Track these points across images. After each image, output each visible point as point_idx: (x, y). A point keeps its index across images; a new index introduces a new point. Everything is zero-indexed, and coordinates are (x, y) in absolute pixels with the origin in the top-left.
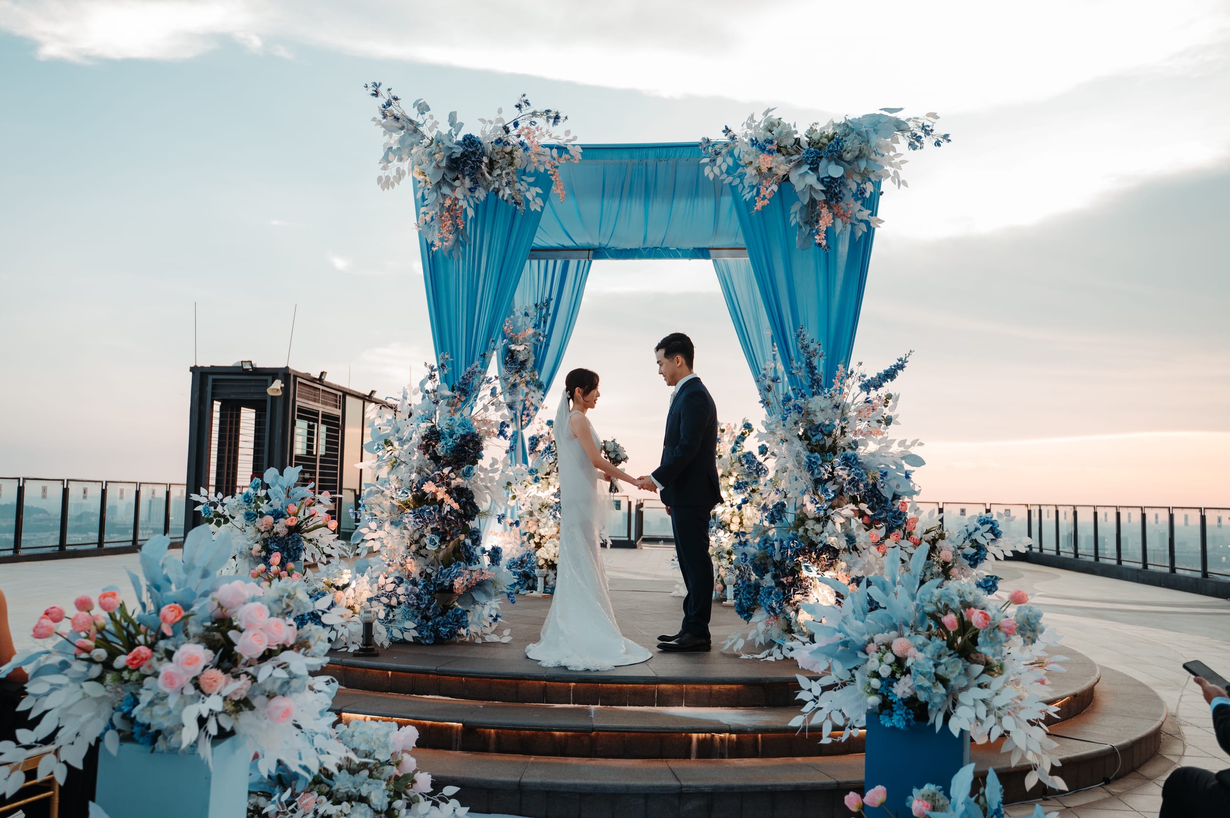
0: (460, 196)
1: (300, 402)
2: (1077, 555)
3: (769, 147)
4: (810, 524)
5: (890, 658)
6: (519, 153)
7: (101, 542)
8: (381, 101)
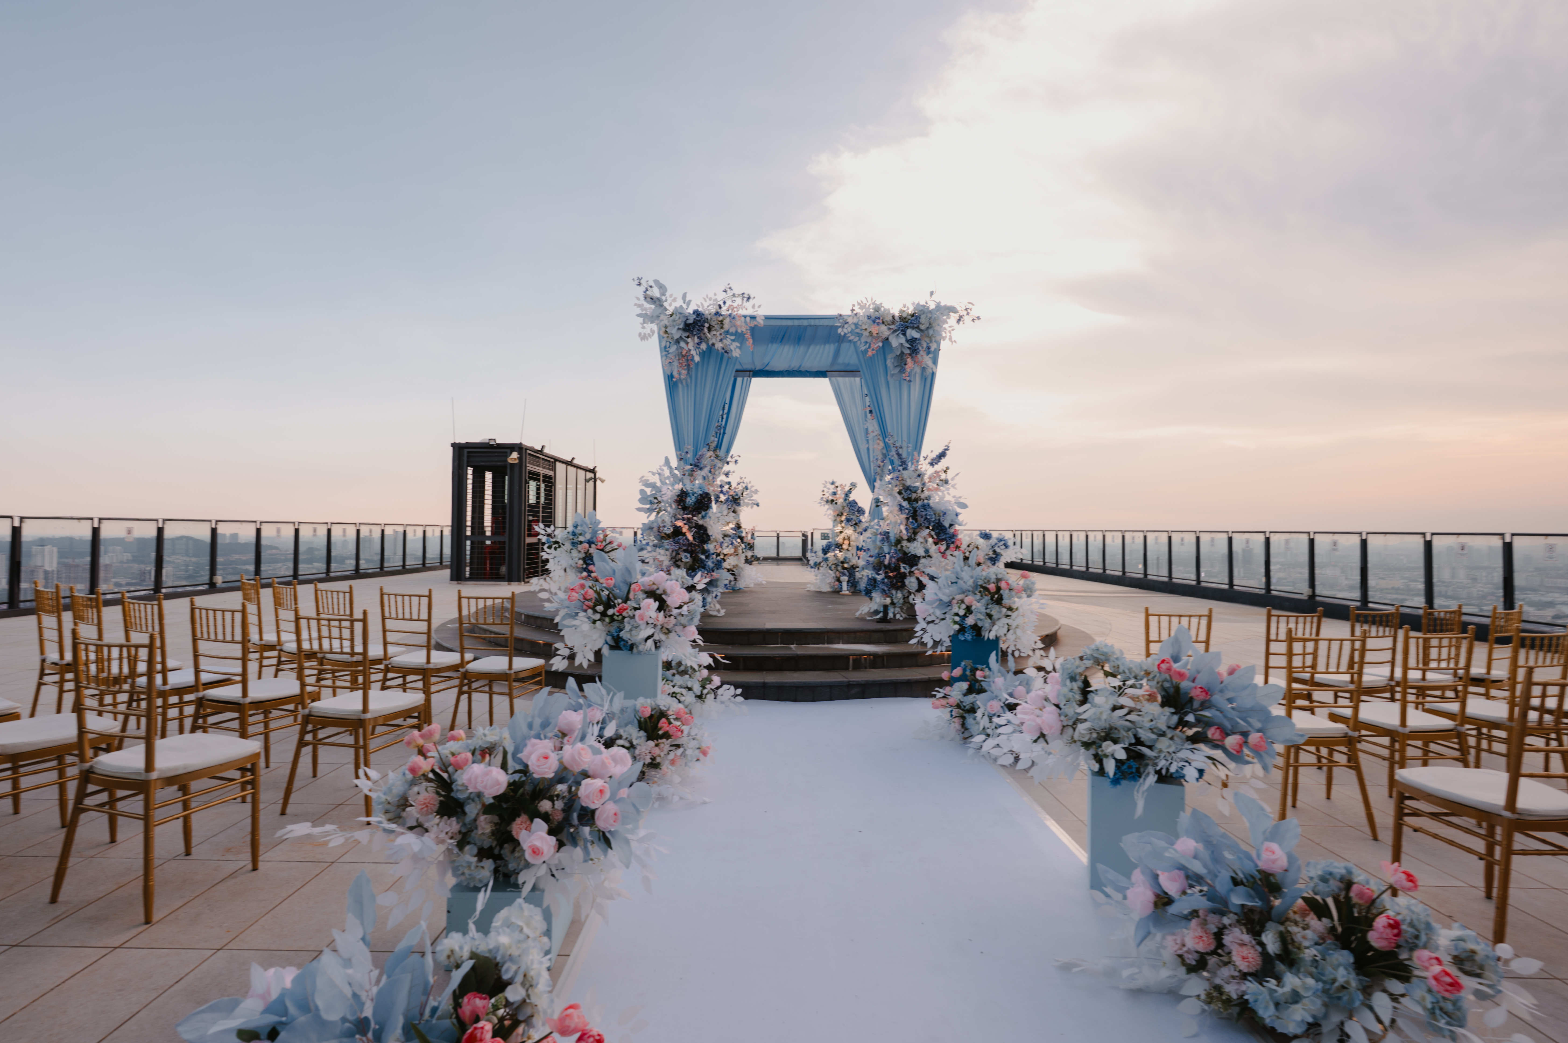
0: (691, 348)
1: (530, 467)
2: (1045, 563)
3: (877, 321)
4: (904, 543)
5: (964, 606)
6: (727, 322)
7: (382, 567)
8: (643, 288)
